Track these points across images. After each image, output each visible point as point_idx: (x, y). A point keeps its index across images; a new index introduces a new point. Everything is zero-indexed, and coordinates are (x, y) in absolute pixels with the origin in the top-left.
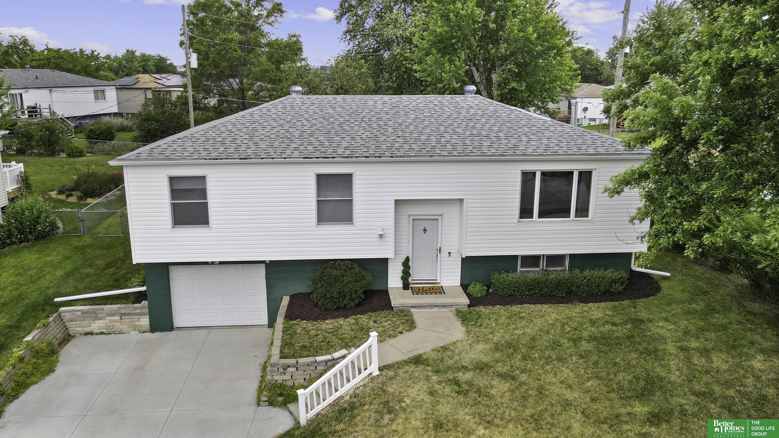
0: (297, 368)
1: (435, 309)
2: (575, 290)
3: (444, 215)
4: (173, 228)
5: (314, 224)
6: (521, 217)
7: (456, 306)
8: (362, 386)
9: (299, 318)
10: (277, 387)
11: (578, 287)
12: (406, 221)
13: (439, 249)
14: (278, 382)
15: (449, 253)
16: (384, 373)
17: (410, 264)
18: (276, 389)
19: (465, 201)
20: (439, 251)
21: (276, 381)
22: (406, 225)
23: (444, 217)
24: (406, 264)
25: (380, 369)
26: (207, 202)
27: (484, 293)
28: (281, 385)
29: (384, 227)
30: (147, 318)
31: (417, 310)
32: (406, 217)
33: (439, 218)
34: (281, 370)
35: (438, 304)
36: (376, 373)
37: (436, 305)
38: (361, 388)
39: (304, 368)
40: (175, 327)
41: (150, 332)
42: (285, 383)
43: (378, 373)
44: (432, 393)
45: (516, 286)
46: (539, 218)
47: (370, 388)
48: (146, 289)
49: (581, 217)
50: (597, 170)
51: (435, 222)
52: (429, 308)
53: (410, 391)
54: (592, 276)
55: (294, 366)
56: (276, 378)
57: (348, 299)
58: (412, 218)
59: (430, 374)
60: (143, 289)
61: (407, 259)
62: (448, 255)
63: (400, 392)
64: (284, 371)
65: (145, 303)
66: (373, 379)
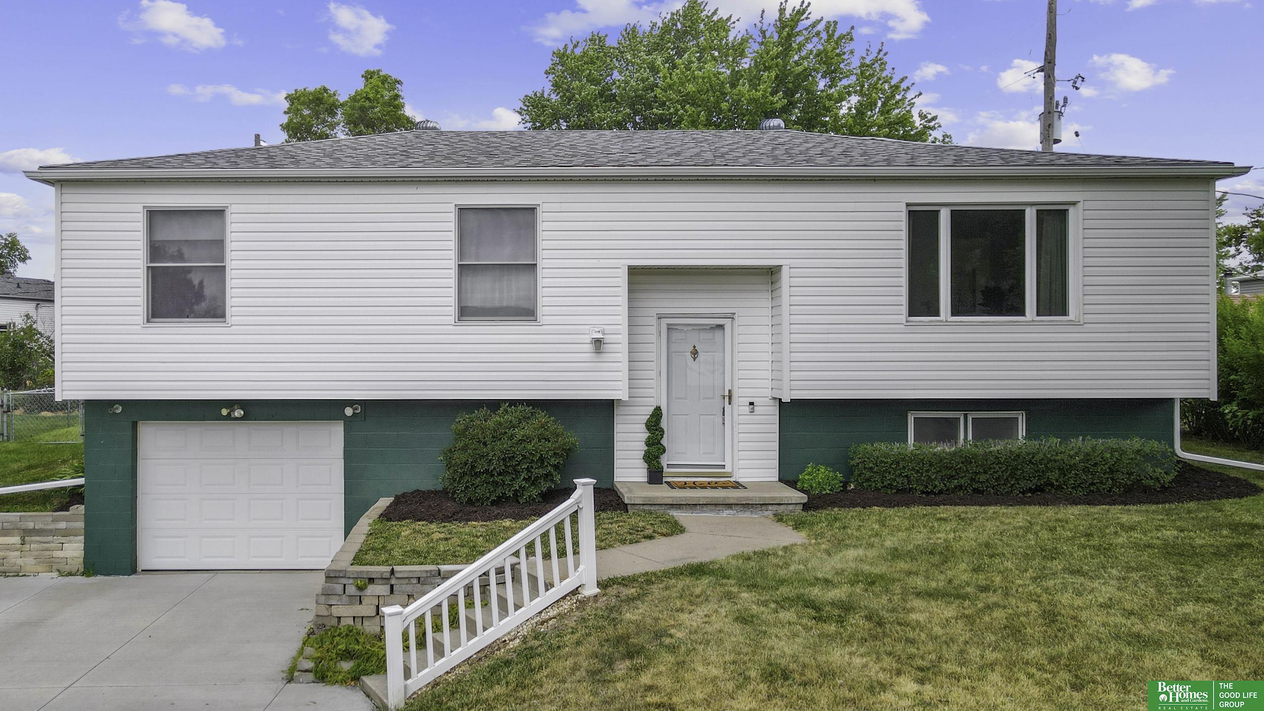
0: (392, 586)
1: (726, 513)
2: (1057, 480)
3: (736, 317)
4: (148, 321)
5: (452, 318)
6: (912, 313)
7: (775, 508)
8: (554, 618)
9: (410, 518)
10: (339, 635)
11: (1063, 472)
12: (653, 330)
13: (727, 393)
14: (343, 622)
15: (752, 404)
16: (612, 591)
17: (664, 424)
18: (338, 638)
19: (785, 272)
20: (727, 399)
21: (339, 618)
22: (653, 338)
23: (736, 323)
24: (654, 423)
25: (603, 585)
26: (225, 267)
27: (838, 487)
28: (351, 631)
29: (605, 327)
30: (80, 542)
31: (684, 514)
32: (654, 321)
33: (727, 323)
34: (352, 590)
35: (732, 501)
36: (591, 590)
37: (728, 502)
38: (551, 623)
39: (409, 589)
40: (139, 569)
41: (83, 574)
42: (359, 626)
43: (597, 590)
44: (743, 619)
45: (913, 469)
46: (953, 314)
47: (575, 618)
48: (83, 483)
49: (1050, 315)
50: (1080, 205)
51: (718, 334)
52: (711, 511)
53: (684, 617)
54: (1094, 449)
55: (385, 580)
56: (337, 611)
57: (524, 479)
58: (665, 322)
59: (735, 589)
60: (81, 481)
61: (657, 414)
62: (747, 409)
63: (657, 619)
64: (359, 593)
65: (79, 509)
66: (583, 603)
